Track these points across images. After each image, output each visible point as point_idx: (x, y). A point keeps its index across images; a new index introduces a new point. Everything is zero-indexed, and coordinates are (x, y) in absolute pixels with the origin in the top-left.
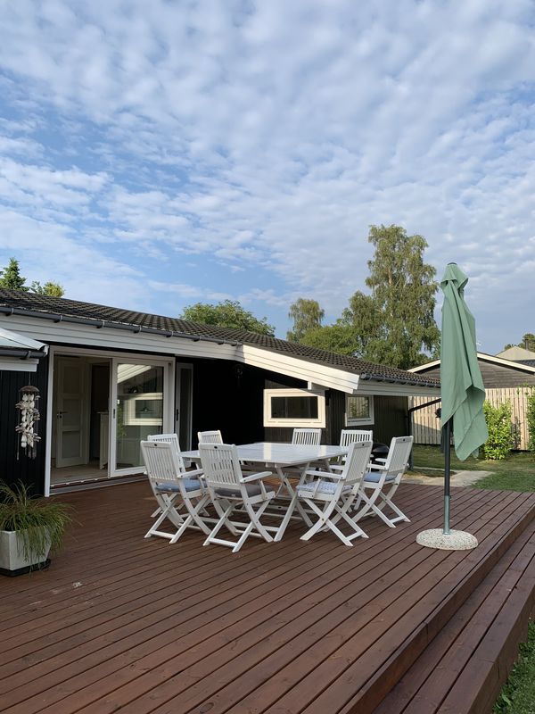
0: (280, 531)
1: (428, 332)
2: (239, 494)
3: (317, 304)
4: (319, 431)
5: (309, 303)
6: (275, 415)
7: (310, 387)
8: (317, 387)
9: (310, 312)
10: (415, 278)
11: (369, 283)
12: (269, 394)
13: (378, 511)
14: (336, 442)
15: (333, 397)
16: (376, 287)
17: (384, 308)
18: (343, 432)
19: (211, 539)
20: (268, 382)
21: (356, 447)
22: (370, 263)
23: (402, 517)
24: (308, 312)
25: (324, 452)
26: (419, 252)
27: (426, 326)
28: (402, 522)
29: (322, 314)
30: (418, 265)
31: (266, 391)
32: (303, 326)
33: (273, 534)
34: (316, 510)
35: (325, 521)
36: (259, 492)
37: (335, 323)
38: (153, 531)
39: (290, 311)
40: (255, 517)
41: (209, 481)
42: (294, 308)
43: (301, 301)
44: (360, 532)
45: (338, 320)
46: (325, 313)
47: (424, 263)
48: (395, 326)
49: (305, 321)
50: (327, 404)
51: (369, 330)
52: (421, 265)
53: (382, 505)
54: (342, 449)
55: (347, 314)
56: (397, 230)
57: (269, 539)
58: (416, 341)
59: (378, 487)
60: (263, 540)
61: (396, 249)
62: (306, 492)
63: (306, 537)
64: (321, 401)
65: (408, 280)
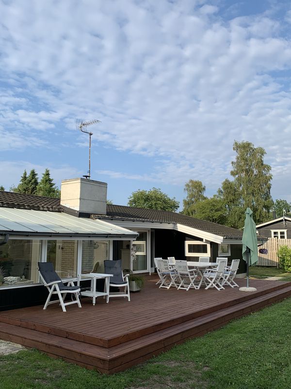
0: (199, 287)
1: (266, 203)
2: (188, 275)
3: (201, 183)
4: (209, 258)
5: (196, 182)
6: (190, 251)
7: (204, 241)
8: (207, 241)
9: (197, 188)
10: (259, 172)
11: (233, 173)
12: (187, 243)
13: (229, 283)
14: (214, 261)
15: (214, 245)
16: (237, 176)
17: (241, 188)
18: (217, 258)
19: (179, 288)
20: (187, 238)
21: (221, 262)
22: (232, 163)
23: (236, 285)
24: (196, 188)
25: (210, 264)
26: (261, 157)
27: (266, 199)
28: (236, 287)
29: (204, 189)
30: (261, 164)
31: (186, 241)
32: (192, 196)
33: (197, 287)
34: (210, 281)
35: (211, 284)
36: (193, 275)
37: (213, 197)
38: (161, 286)
39: (185, 187)
40: (192, 281)
41: (178, 271)
42: (187, 185)
43: (191, 181)
44: (222, 288)
45: (215, 196)
46: (206, 188)
47: (264, 163)
48: (247, 200)
49: (194, 193)
50: (211, 247)
51: (232, 201)
52: (262, 164)
53: (230, 282)
54: (217, 264)
55: (220, 191)
56: (249, 144)
57: (196, 289)
58: (260, 208)
59: (228, 275)
60: (194, 289)
61: (249, 155)
62: (206, 275)
63: (206, 289)
64: (209, 246)
65: (255, 172)
